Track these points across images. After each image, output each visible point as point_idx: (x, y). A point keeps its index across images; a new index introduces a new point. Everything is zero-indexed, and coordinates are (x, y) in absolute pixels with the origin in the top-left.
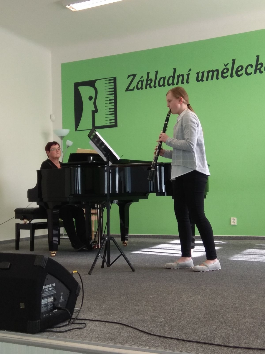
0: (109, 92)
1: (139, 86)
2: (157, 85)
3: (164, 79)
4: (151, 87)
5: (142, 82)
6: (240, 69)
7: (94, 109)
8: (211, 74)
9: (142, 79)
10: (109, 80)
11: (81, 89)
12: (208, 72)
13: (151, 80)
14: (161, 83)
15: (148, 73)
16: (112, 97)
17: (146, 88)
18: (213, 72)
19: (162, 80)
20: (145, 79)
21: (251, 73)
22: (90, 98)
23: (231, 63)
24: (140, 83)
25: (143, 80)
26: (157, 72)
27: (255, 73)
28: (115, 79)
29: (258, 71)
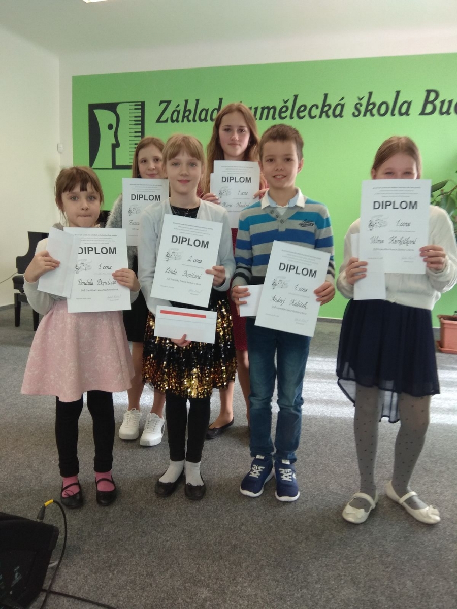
0: (135, 121)
1: (175, 118)
2: (197, 118)
3: (207, 111)
4: (189, 121)
5: (179, 112)
6: (302, 108)
7: (114, 142)
8: (266, 111)
9: (178, 109)
10: (135, 105)
11: (98, 113)
12: (263, 108)
13: (190, 111)
14: (203, 117)
15: (186, 101)
16: (139, 128)
17: (183, 121)
18: (269, 108)
19: (204, 113)
20: (182, 108)
21: (315, 117)
22: (110, 127)
23: (292, 99)
24: (176, 113)
25: (180, 110)
26: (197, 101)
27: (321, 116)
28: (143, 104)
29: (324, 114)
